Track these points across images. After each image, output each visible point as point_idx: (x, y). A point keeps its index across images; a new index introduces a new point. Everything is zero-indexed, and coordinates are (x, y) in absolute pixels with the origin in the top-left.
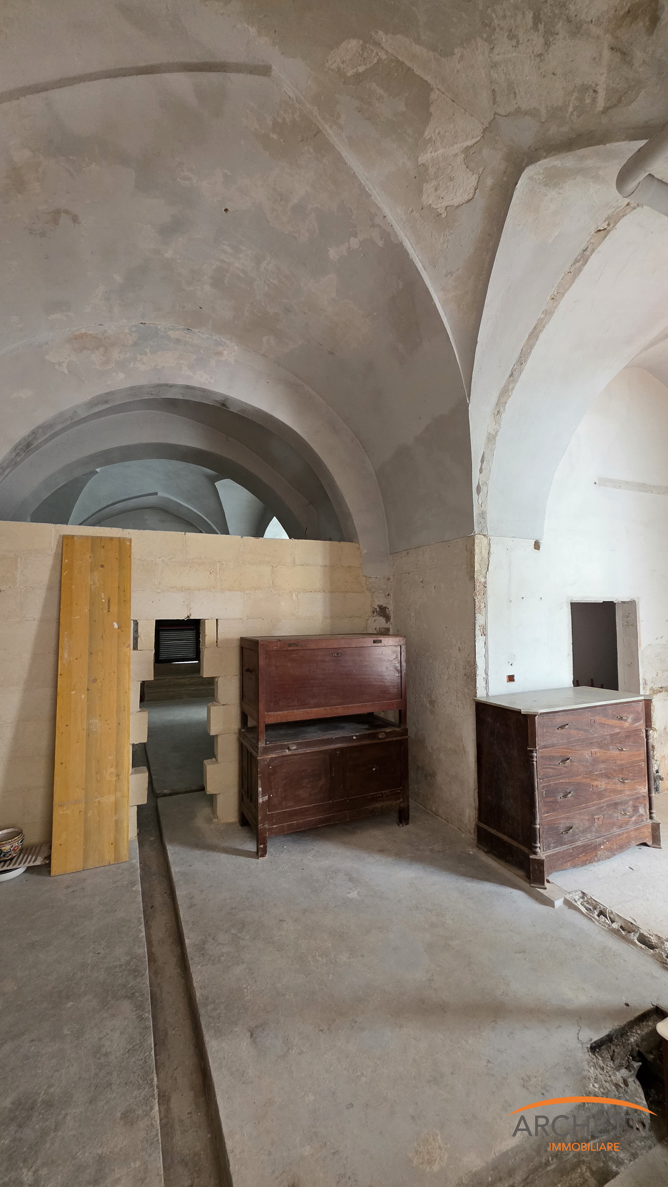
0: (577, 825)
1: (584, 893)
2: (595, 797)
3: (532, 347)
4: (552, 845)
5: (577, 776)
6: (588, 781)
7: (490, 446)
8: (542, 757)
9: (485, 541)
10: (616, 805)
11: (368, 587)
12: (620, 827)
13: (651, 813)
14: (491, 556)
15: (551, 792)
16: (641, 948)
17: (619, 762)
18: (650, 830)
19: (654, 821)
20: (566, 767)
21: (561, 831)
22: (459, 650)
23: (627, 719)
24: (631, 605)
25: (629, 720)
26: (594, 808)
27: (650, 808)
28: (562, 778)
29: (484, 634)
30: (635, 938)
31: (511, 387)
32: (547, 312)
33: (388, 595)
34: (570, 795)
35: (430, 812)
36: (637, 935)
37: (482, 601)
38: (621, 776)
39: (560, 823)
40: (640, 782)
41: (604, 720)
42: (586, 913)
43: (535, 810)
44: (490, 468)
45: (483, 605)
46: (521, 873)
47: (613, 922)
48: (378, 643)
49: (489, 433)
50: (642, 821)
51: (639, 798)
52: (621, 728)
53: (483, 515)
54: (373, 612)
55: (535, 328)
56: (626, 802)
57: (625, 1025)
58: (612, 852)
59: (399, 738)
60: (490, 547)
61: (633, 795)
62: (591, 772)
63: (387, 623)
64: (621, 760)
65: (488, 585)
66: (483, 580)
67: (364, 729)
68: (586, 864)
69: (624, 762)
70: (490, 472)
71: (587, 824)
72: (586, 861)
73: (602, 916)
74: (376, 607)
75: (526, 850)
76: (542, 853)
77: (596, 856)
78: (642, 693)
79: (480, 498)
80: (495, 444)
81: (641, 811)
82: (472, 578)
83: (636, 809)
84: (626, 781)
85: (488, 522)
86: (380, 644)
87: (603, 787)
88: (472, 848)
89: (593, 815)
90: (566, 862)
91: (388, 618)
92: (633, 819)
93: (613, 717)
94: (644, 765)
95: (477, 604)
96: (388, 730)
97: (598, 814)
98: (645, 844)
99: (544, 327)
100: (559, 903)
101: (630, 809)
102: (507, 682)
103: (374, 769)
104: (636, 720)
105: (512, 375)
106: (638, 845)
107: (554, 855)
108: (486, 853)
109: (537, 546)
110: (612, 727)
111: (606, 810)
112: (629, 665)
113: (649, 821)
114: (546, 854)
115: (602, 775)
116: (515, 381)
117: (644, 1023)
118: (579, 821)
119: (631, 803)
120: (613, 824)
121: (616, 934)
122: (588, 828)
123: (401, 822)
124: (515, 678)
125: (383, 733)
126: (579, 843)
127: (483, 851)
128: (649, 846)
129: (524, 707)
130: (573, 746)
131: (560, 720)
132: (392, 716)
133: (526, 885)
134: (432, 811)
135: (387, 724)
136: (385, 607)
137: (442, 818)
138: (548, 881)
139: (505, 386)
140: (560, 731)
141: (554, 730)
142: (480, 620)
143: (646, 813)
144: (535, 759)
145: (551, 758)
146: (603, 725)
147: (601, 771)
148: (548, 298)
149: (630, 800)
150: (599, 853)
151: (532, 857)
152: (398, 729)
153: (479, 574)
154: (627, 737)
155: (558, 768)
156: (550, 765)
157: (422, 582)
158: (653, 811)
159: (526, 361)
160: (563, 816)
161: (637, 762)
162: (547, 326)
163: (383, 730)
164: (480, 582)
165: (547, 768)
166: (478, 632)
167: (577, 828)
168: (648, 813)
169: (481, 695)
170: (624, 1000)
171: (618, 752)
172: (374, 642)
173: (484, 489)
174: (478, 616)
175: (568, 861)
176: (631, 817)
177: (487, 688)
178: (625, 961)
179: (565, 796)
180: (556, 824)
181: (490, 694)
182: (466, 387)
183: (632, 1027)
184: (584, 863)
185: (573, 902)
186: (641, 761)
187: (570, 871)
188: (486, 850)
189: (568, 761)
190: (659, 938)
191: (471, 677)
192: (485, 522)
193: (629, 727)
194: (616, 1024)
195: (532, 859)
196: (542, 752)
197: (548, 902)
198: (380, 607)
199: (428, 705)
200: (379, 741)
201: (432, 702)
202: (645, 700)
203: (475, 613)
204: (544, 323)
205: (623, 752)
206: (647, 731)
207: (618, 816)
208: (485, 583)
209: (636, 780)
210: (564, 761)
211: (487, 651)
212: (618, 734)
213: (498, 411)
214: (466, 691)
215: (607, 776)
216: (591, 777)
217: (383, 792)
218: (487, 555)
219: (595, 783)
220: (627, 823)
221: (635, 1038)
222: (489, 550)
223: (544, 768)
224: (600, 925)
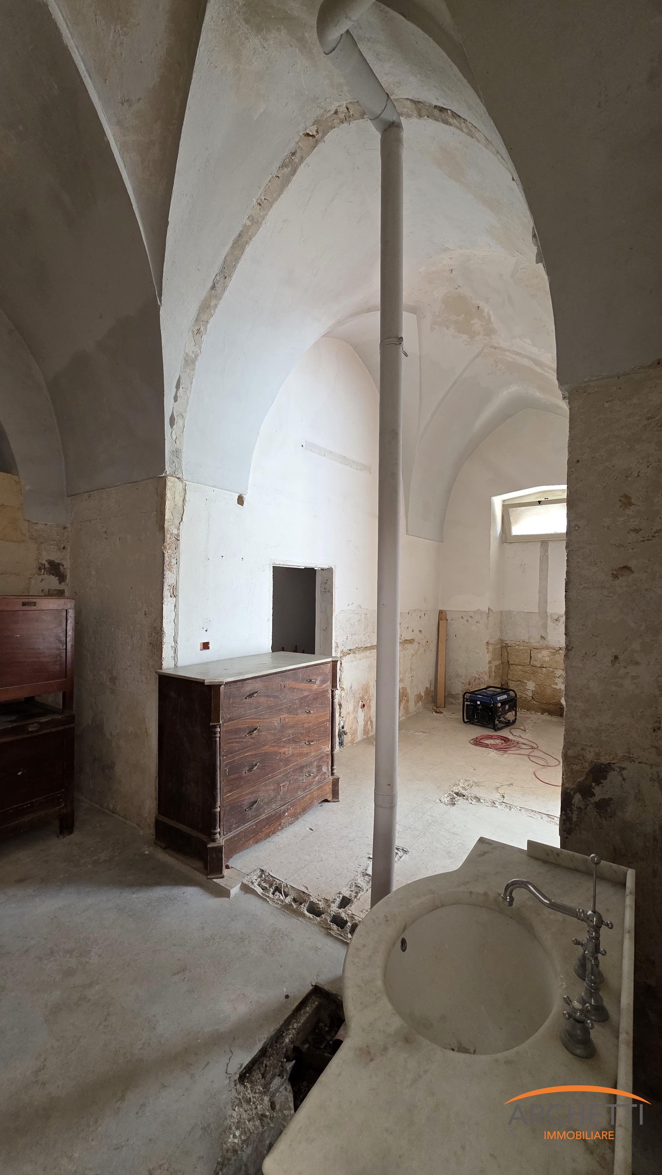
0: (262, 798)
1: (262, 871)
2: (281, 764)
3: (237, 260)
4: (234, 826)
5: (264, 745)
6: (276, 749)
7: (188, 371)
8: (227, 732)
9: (179, 485)
10: (302, 767)
11: (32, 535)
12: (304, 789)
13: (332, 770)
14: (187, 504)
15: (235, 768)
16: (310, 918)
17: (306, 726)
18: (331, 786)
19: (334, 777)
20: (253, 738)
21: (245, 808)
22: (145, 614)
23: (316, 682)
24: (329, 571)
25: (318, 682)
26: (280, 776)
27: (332, 765)
28: (248, 751)
29: (174, 595)
30: (305, 908)
31: (213, 304)
32: (253, 219)
33: (64, 548)
34: (256, 767)
35: (107, 811)
36: (307, 905)
37: (173, 556)
38: (307, 739)
39: (244, 800)
40: (324, 741)
41: (294, 684)
42: (262, 894)
43: (216, 792)
44: (188, 398)
45: (174, 561)
46: (200, 864)
47: (286, 895)
48: (30, 606)
49: (187, 354)
50: (325, 779)
51: (322, 758)
52: (310, 690)
53: (177, 453)
54: (40, 569)
55: (240, 235)
56: (311, 764)
57: (281, 1026)
58: (296, 816)
59: (61, 728)
60: (185, 494)
61: (317, 756)
62: (280, 739)
63: (60, 583)
64: (309, 723)
65: (182, 539)
66: (175, 532)
67: (9, 721)
68: (269, 836)
70: (187, 402)
71: (272, 794)
72: (269, 833)
73: (277, 893)
74: (44, 562)
75: (204, 838)
76: (221, 840)
77: (280, 825)
79: (174, 432)
80: (194, 370)
81: (324, 769)
82: (162, 528)
83: (319, 768)
84: (312, 743)
85: (183, 463)
86: (33, 608)
87: (290, 752)
88: (149, 847)
89: (279, 784)
90: (247, 841)
91: (62, 578)
92: (317, 778)
93: (303, 681)
94: (329, 725)
95: (167, 559)
96: (44, 720)
97: (284, 782)
98: (326, 801)
99: (251, 239)
100: (235, 891)
101: (314, 770)
102: (201, 650)
103: (19, 773)
104: (323, 682)
105: (213, 287)
106: (321, 803)
107: (234, 837)
108: (164, 849)
109: (241, 500)
110: (301, 690)
111: (292, 775)
112: (324, 630)
113: (330, 777)
114: (226, 839)
115: (289, 742)
116: (219, 298)
117: (302, 1012)
118: (264, 792)
119: (315, 763)
120: (299, 788)
121: (288, 909)
122: (273, 798)
123: (61, 832)
124: (210, 645)
125: (35, 725)
126: (263, 816)
127: (161, 847)
128: (329, 802)
129: (209, 679)
130: (261, 715)
131: (248, 688)
132: (55, 699)
134: (109, 810)
135: (46, 710)
136: (59, 564)
137: (119, 815)
138: (227, 867)
139: (206, 299)
140: (248, 700)
141: (242, 700)
142: (169, 578)
143: (328, 770)
144: (218, 735)
145: (237, 731)
146: (292, 689)
147: (289, 736)
148: (255, 200)
149: (314, 761)
150: (283, 821)
151: (211, 844)
152: (60, 717)
153: (170, 523)
154: (315, 699)
155: (244, 740)
156: (236, 739)
157: (106, 532)
158: (335, 767)
159: (230, 276)
160: (247, 792)
161: (323, 722)
162: (254, 239)
163: (37, 720)
164: (172, 534)
165: (232, 743)
166: (166, 593)
167: (262, 801)
168: (330, 770)
169: (168, 665)
170: (285, 991)
171: (306, 715)
172: (24, 604)
173: (179, 422)
174: (167, 573)
175: (250, 839)
176: (315, 777)
177: (175, 657)
178: (292, 940)
179: (250, 770)
180: (239, 802)
181: (179, 664)
182: (157, 283)
183: (289, 1024)
184: (268, 836)
185: (250, 885)
186: (326, 721)
187: (252, 848)
188: (164, 845)
189: (255, 732)
190: (326, 901)
191: (157, 646)
192: (180, 463)
193: (317, 689)
194: (272, 1029)
195: (210, 848)
196: (227, 726)
197: (224, 893)
198: (51, 563)
199: (108, 683)
200: (29, 735)
201: (113, 680)
202: (333, 661)
203: (163, 570)
204: (250, 233)
205: (311, 715)
206: (332, 691)
207: (303, 779)
208: (178, 535)
209: (321, 741)
210: (251, 732)
211: (177, 615)
212: (307, 697)
213: (198, 330)
214: (151, 662)
215: (294, 741)
216: (279, 745)
217: (34, 800)
218: (181, 503)
219: (283, 750)
220: (310, 784)
221: (291, 1036)
222: (185, 498)
223: (229, 743)
224: (274, 905)
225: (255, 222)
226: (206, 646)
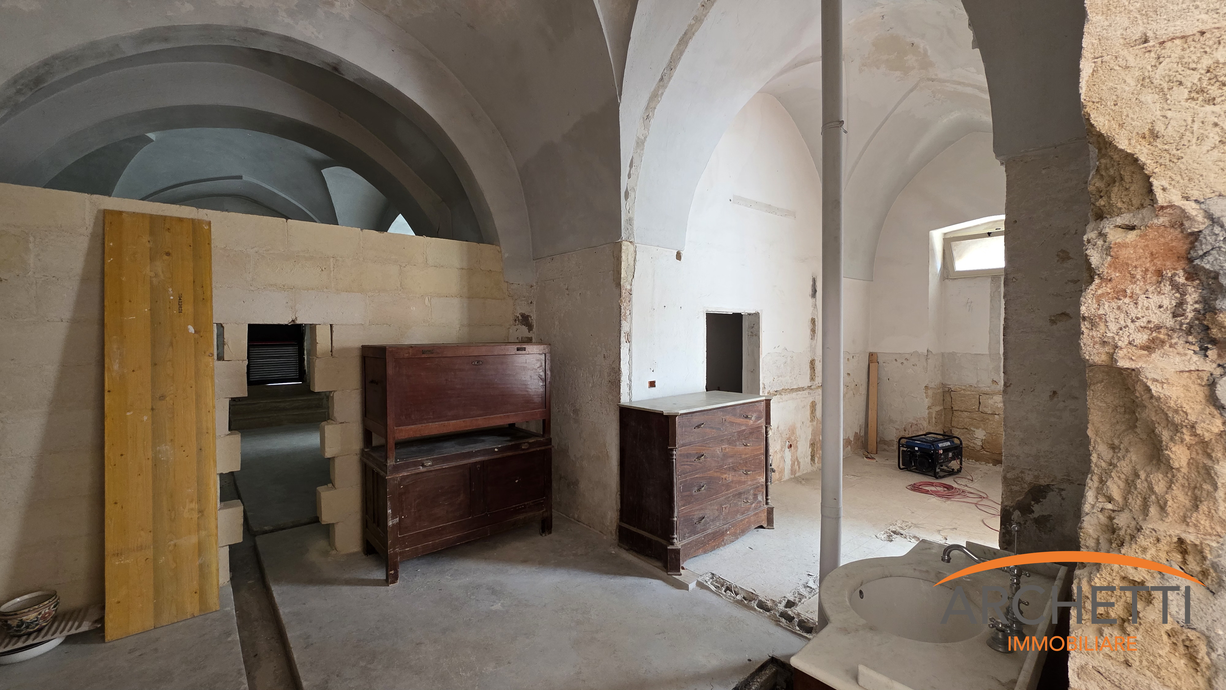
0: (708, 515)
1: (713, 574)
2: (723, 488)
3: (681, 53)
4: (687, 535)
5: (709, 470)
6: (718, 474)
7: (639, 151)
8: (681, 455)
9: (631, 248)
10: (740, 494)
11: (510, 294)
12: (743, 513)
13: (767, 499)
14: (637, 263)
15: (687, 487)
16: (760, 612)
17: (743, 456)
18: (766, 514)
19: (769, 506)
20: (701, 463)
21: (695, 521)
22: (604, 357)
23: (751, 418)
24: (756, 316)
25: (753, 418)
26: (722, 498)
27: (767, 495)
28: (696, 474)
29: (629, 341)
30: (755, 605)
31: (660, 92)
32: (697, 19)
33: (531, 303)
34: (703, 488)
35: (573, 520)
36: (756, 602)
37: (627, 308)
38: (745, 468)
39: (694, 515)
40: (759, 473)
41: (733, 419)
42: (715, 591)
43: (674, 504)
44: (638, 174)
45: (628, 312)
46: (659, 564)
47: (737, 594)
48: (521, 351)
49: (638, 138)
50: (760, 507)
51: (758, 487)
52: (747, 425)
53: (630, 221)
54: (515, 320)
55: (685, 33)
56: (748, 492)
57: (748, 677)
58: (736, 536)
59: (543, 448)
60: (636, 255)
61: (754, 485)
62: (721, 466)
63: (529, 332)
64: (746, 454)
65: (634, 293)
66: (629, 287)
67: (506, 441)
68: (715, 549)
69: (747, 456)
70: (638, 177)
71: (717, 513)
72: (715, 546)
73: (728, 591)
74: (518, 315)
75: (663, 542)
76: (678, 544)
77: (723, 541)
78: (761, 394)
79: (628, 204)
80: (643, 149)
81: (760, 498)
82: (619, 285)
83: (755, 496)
84: (749, 473)
85: (635, 229)
86: (524, 352)
87: (730, 479)
88: (614, 548)
89: (721, 505)
90: (697, 550)
91: (530, 327)
92: (753, 505)
93: (740, 416)
94: (763, 458)
95: (623, 311)
96: (531, 440)
97: (725, 504)
98: (762, 527)
99: (693, 34)
100: (692, 586)
101: (751, 497)
102: (649, 388)
103: (517, 481)
104: (759, 418)
105: (662, 79)
106: (756, 528)
107: (688, 544)
108: (627, 550)
109: (679, 256)
110: (740, 424)
111: (732, 500)
112: (752, 372)
113: (765, 506)
114: (682, 544)
115: (729, 469)
116: (665, 87)
117: (763, 672)
118: (710, 511)
119: (752, 492)
120: (737, 512)
121: (739, 604)
122: (717, 517)
123: (543, 531)
124: (656, 384)
125: (526, 444)
126: (709, 531)
127: (625, 549)
128: (764, 528)
129: (666, 409)
130: (707, 443)
131: (696, 420)
132: (534, 427)
133: (663, 574)
134: (574, 519)
135: (530, 435)
136: (528, 316)
137: (584, 523)
138: (683, 568)
139: (655, 90)
140: (697, 430)
141: (692, 429)
142: (625, 327)
143: (763, 499)
144: (674, 457)
145: (688, 456)
146: (732, 423)
147: (729, 464)
148: (699, 4)
149: (751, 489)
150: (726, 538)
151: (670, 547)
152: (542, 439)
153: (625, 281)
154: (751, 433)
155: (694, 464)
156: (687, 462)
157: (567, 289)
158: (769, 497)
159: (675, 67)
160: (697, 508)
161: (758, 455)
162: (696, 34)
163: (527, 440)
164: (626, 289)
165: (685, 465)
166: (623, 339)
167: (708, 517)
168: (765, 499)
169: (625, 400)
170: (747, 657)
171: (743, 447)
172: (518, 349)
173: (631, 194)
174: (623, 323)
175: (700, 548)
176: (752, 504)
177: (630, 394)
178: (747, 625)
179: (699, 490)
180: (690, 516)
181: (633, 400)
182: (618, 86)
183: (753, 678)
184: (713, 549)
185: (705, 583)
186: (761, 454)
187: (701, 557)
188: (627, 548)
189: (703, 457)
190: (774, 601)
191: (616, 384)
192: (632, 229)
193: (752, 424)
194: (741, 678)
195: (670, 549)
196: (680, 451)
197: (683, 586)
198: (523, 315)
199: (572, 414)
200: (522, 452)
201: (576, 411)
202: (766, 400)
203: (620, 320)
204: (693, 30)
205: (748, 447)
206: (766, 428)
207: (742, 505)
208: (631, 290)
209: (757, 472)
210: (699, 458)
211: (631, 357)
212: (744, 430)
213: (648, 116)
214: (610, 397)
215: (734, 469)
216: (721, 472)
217: (526, 503)
218: (633, 263)
219: (724, 476)
220: (748, 510)
221: (756, 686)
222: (635, 258)
223: (682, 465)
224: (727, 599)
225: (698, 20)
226: (652, 384)
